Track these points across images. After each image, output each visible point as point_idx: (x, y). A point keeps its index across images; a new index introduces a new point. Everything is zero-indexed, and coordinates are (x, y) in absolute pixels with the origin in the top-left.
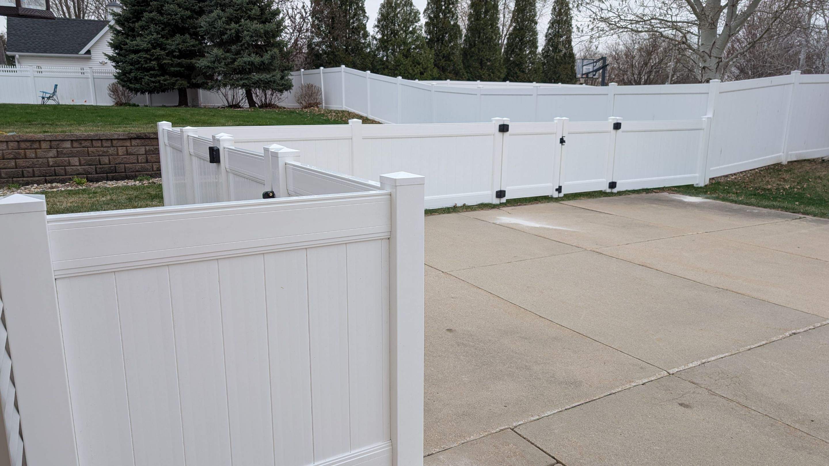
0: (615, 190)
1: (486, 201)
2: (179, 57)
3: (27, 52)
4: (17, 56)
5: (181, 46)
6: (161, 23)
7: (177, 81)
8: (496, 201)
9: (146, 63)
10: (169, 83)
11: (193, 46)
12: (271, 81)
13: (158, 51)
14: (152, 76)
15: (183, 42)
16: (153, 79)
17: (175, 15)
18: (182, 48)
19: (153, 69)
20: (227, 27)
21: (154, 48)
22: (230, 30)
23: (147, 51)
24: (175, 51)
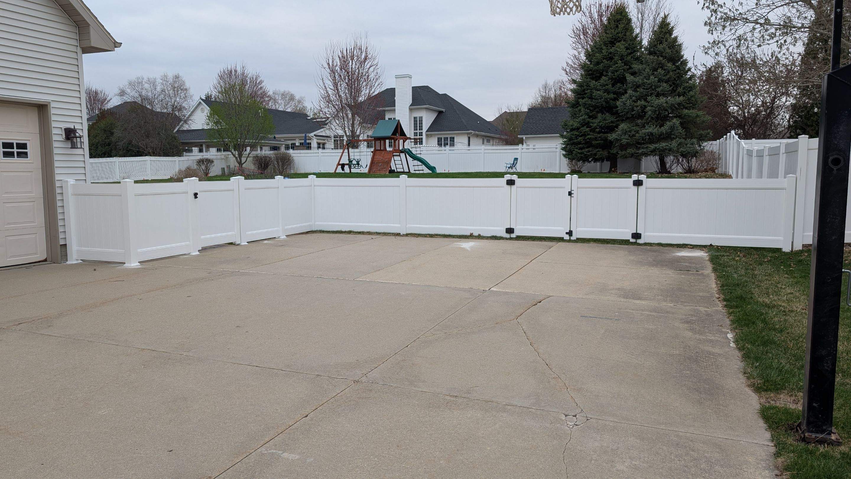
0: (639, 241)
1: (498, 235)
2: (599, 133)
3: (531, 134)
4: (524, 138)
5: (601, 123)
6: (591, 106)
7: (598, 151)
8: (508, 236)
9: (577, 139)
10: (591, 154)
11: (612, 122)
12: (666, 149)
13: (585, 129)
14: (581, 149)
15: (605, 120)
16: (579, 151)
17: (601, 99)
18: (602, 125)
19: (580, 143)
20: (636, 104)
21: (583, 126)
22: (637, 106)
23: (578, 129)
24: (597, 128)
